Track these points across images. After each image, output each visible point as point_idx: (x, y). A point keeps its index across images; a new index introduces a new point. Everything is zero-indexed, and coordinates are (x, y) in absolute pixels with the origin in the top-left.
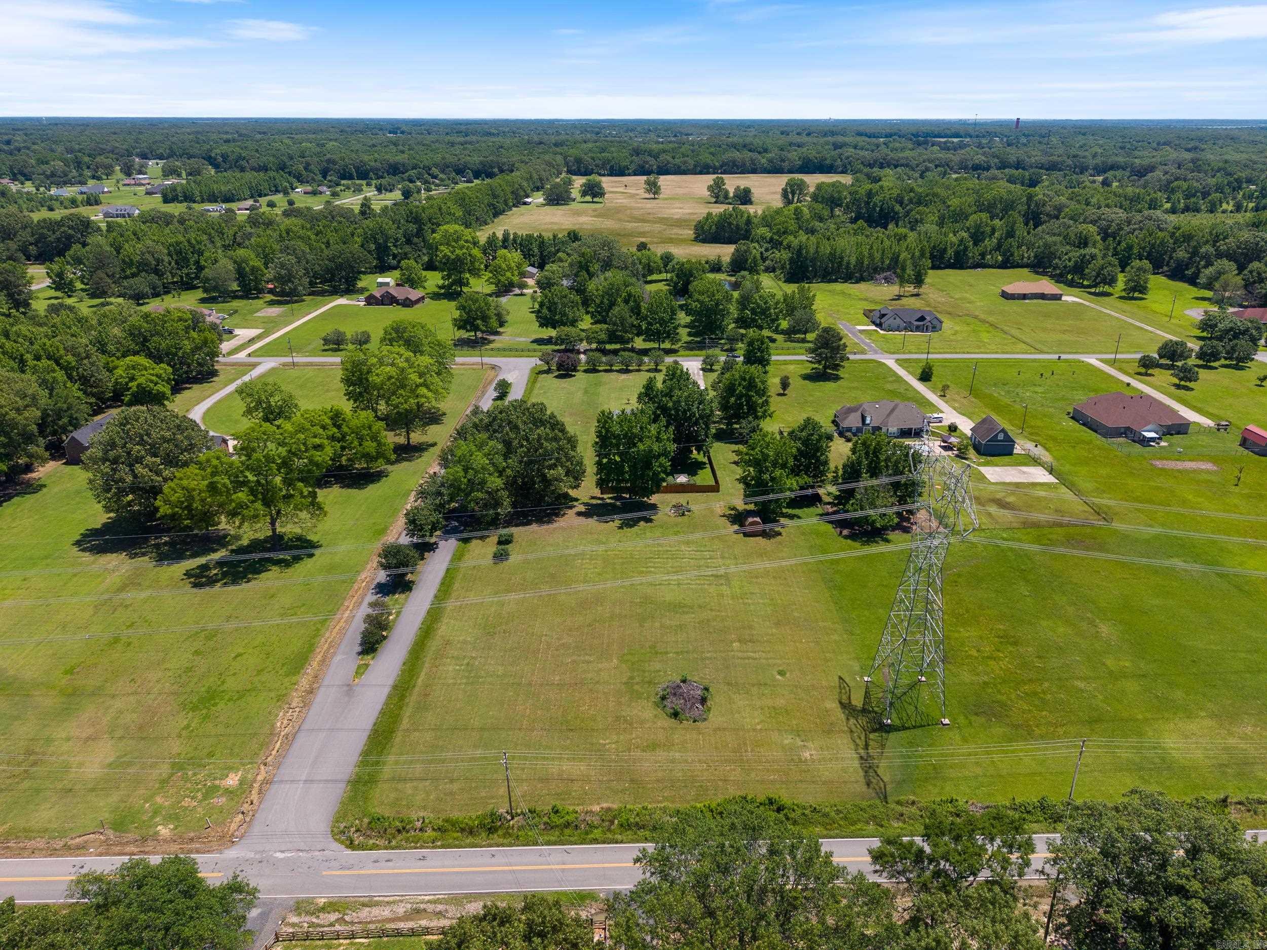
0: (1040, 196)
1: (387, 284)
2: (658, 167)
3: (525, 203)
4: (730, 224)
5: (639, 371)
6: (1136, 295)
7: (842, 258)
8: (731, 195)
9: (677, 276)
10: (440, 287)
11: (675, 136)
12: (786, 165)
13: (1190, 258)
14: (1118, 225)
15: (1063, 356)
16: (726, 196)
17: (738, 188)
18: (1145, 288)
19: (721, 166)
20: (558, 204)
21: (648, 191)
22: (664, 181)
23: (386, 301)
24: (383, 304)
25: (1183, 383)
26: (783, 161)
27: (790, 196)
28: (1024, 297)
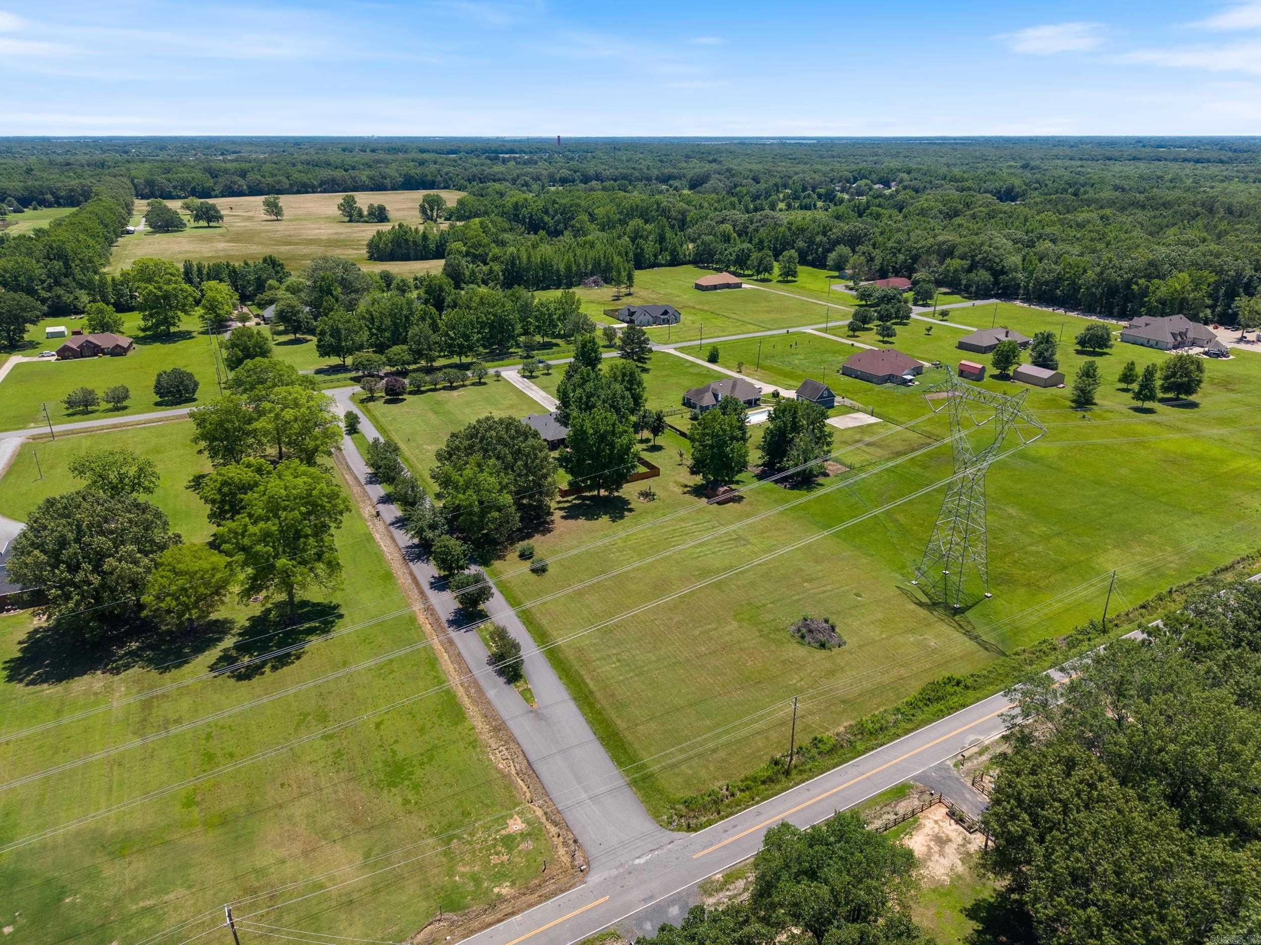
0: (665, 203)
1: (61, 335)
2: (249, 187)
3: (128, 232)
4: (406, 241)
5: (464, 386)
6: (790, 278)
7: (552, 266)
8: (366, 213)
9: (426, 292)
10: (144, 330)
11: (222, 154)
12: (387, 181)
13: (808, 247)
14: (743, 224)
15: (791, 330)
16: (360, 215)
17: (371, 207)
18: (796, 272)
19: (320, 185)
20: (168, 231)
21: (268, 212)
22: (284, 201)
23: (86, 352)
24: (82, 356)
25: (886, 339)
26: (384, 178)
27: (429, 212)
28: (715, 287)
